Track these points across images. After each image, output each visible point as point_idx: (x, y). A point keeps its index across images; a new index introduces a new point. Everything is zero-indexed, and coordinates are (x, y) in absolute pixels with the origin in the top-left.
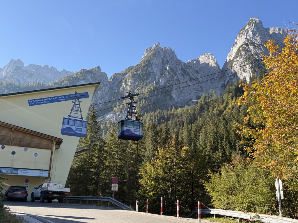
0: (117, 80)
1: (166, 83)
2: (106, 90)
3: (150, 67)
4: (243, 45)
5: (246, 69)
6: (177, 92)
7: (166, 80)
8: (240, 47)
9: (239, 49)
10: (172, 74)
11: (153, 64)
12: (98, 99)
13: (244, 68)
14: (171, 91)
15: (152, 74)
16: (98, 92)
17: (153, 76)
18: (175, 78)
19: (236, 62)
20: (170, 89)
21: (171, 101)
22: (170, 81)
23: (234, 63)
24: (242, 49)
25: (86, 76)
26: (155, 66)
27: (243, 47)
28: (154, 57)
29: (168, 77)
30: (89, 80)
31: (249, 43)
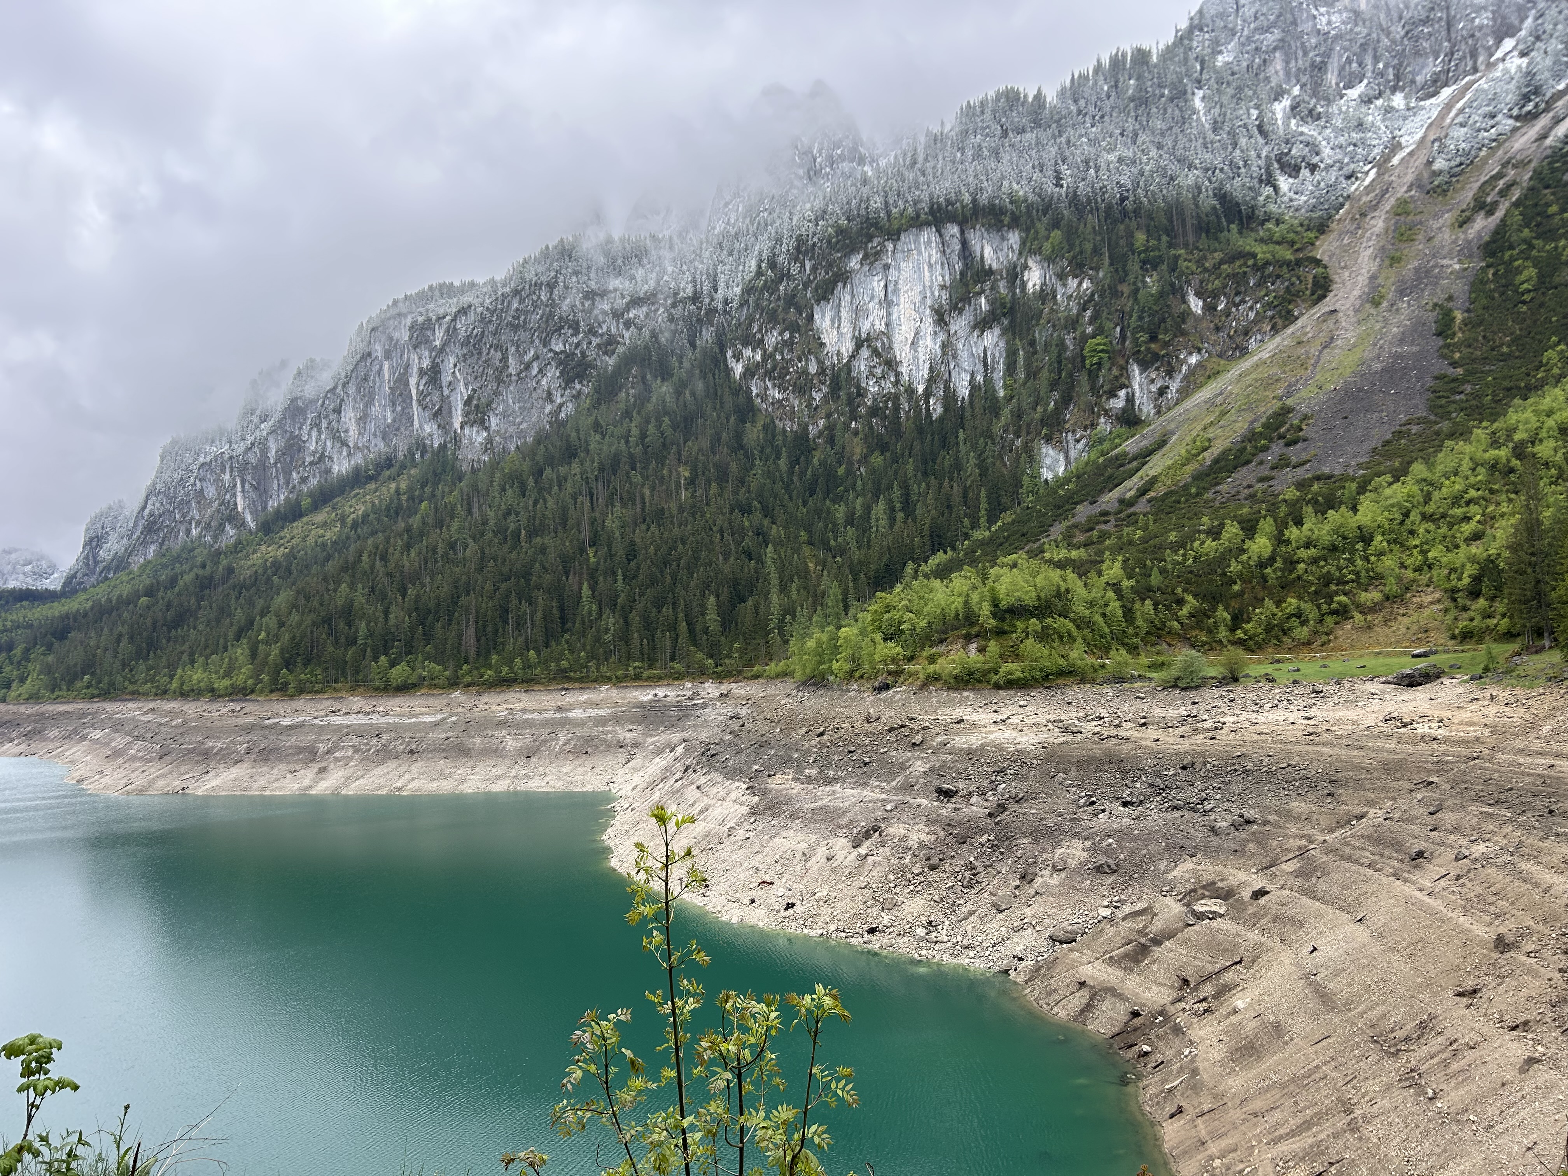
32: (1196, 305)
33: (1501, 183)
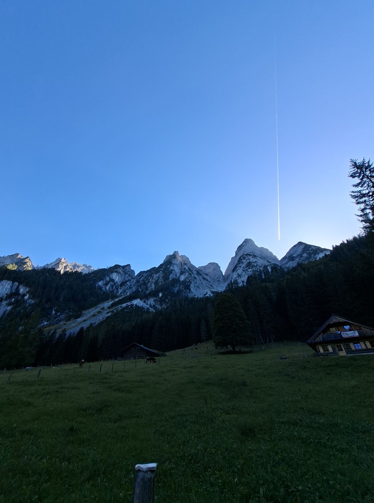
0: (142, 276)
1: (186, 279)
2: (134, 282)
3: (172, 266)
4: (243, 255)
5: (248, 272)
6: (195, 286)
7: (186, 276)
8: (240, 257)
9: (240, 258)
10: (190, 272)
11: (174, 264)
12: (127, 289)
13: (246, 272)
14: (189, 285)
15: (173, 271)
16: (128, 283)
17: (175, 273)
18: (193, 275)
19: (239, 267)
20: (189, 284)
21: (190, 294)
22: (189, 278)
23: (238, 268)
24: (243, 258)
25: (118, 270)
26: (175, 266)
27: (243, 257)
28: (175, 259)
29: (187, 274)
30: (120, 273)
31: (247, 255)
32: (54, 312)
33: (117, 309)
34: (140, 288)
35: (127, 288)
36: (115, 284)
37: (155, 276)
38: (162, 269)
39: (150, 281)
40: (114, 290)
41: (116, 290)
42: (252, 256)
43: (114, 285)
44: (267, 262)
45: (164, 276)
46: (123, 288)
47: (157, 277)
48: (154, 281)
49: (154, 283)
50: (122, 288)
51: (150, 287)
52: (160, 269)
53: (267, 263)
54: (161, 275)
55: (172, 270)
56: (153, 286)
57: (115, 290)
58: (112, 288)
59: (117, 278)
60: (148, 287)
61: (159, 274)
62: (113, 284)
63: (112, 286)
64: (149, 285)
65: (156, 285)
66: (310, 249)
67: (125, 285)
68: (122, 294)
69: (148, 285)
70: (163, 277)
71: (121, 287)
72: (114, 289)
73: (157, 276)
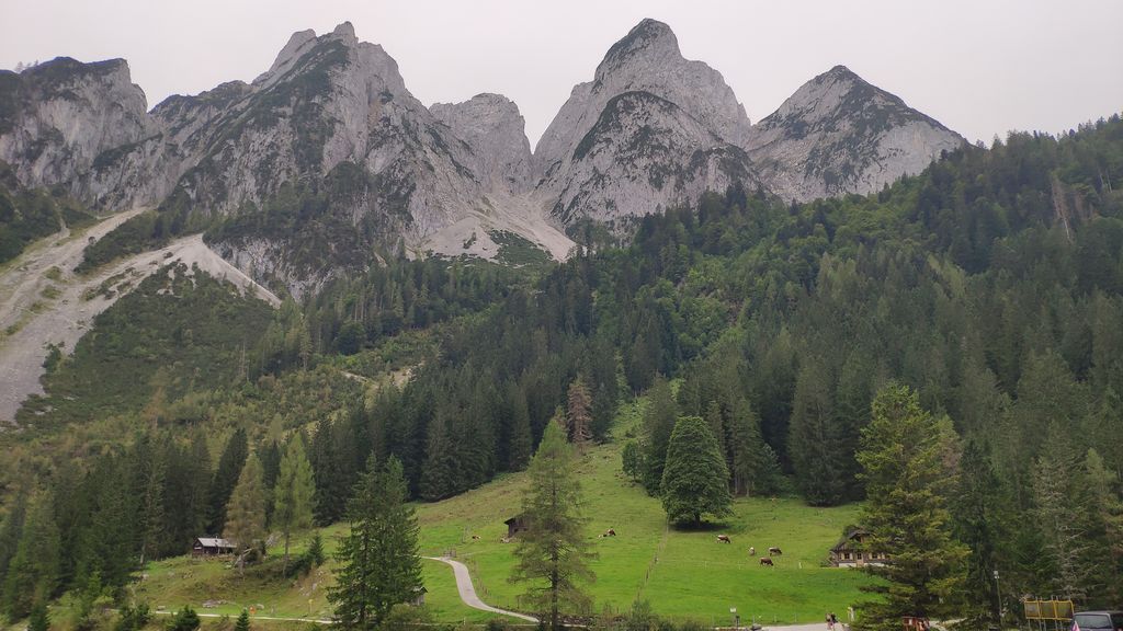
1: (391, 166)
4: (624, 93)
6: (426, 203)
7: (392, 156)
9: (612, 104)
10: (409, 140)
11: (341, 93)
12: (128, 183)
14: (406, 197)
15: (337, 126)
17: (343, 135)
18: (420, 155)
19: (604, 144)
23: (598, 146)
24: (623, 106)
25: (78, 89)
26: (347, 101)
27: (626, 101)
28: (343, 70)
29: (399, 148)
30: (89, 105)
31: (644, 95)
33: (122, 282)
34: (192, 187)
35: (131, 177)
36: (68, 153)
37: (259, 139)
38: (289, 111)
39: (234, 160)
40: (69, 183)
41: (76, 184)
42: (662, 103)
43: (65, 159)
44: (708, 138)
45: (299, 145)
46: (112, 178)
47: (266, 144)
48: (254, 160)
49: (255, 172)
50: (106, 180)
51: (238, 184)
52: (280, 110)
53: (707, 143)
54: (287, 141)
55: (332, 121)
56: (250, 183)
57: (74, 184)
58: (58, 171)
59: (77, 126)
60: (226, 183)
61: (275, 131)
62: (60, 154)
63: (56, 164)
64: (230, 174)
65: (265, 180)
66: (868, 104)
67: (118, 166)
68: (109, 203)
69: (226, 174)
70: (295, 147)
71: (103, 176)
72: (65, 179)
73: (269, 140)
